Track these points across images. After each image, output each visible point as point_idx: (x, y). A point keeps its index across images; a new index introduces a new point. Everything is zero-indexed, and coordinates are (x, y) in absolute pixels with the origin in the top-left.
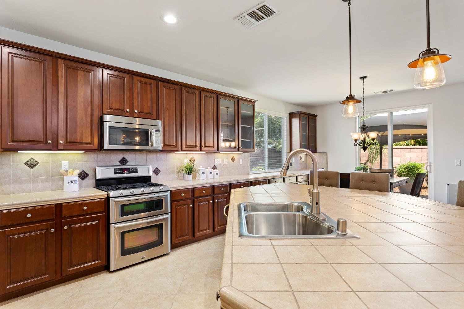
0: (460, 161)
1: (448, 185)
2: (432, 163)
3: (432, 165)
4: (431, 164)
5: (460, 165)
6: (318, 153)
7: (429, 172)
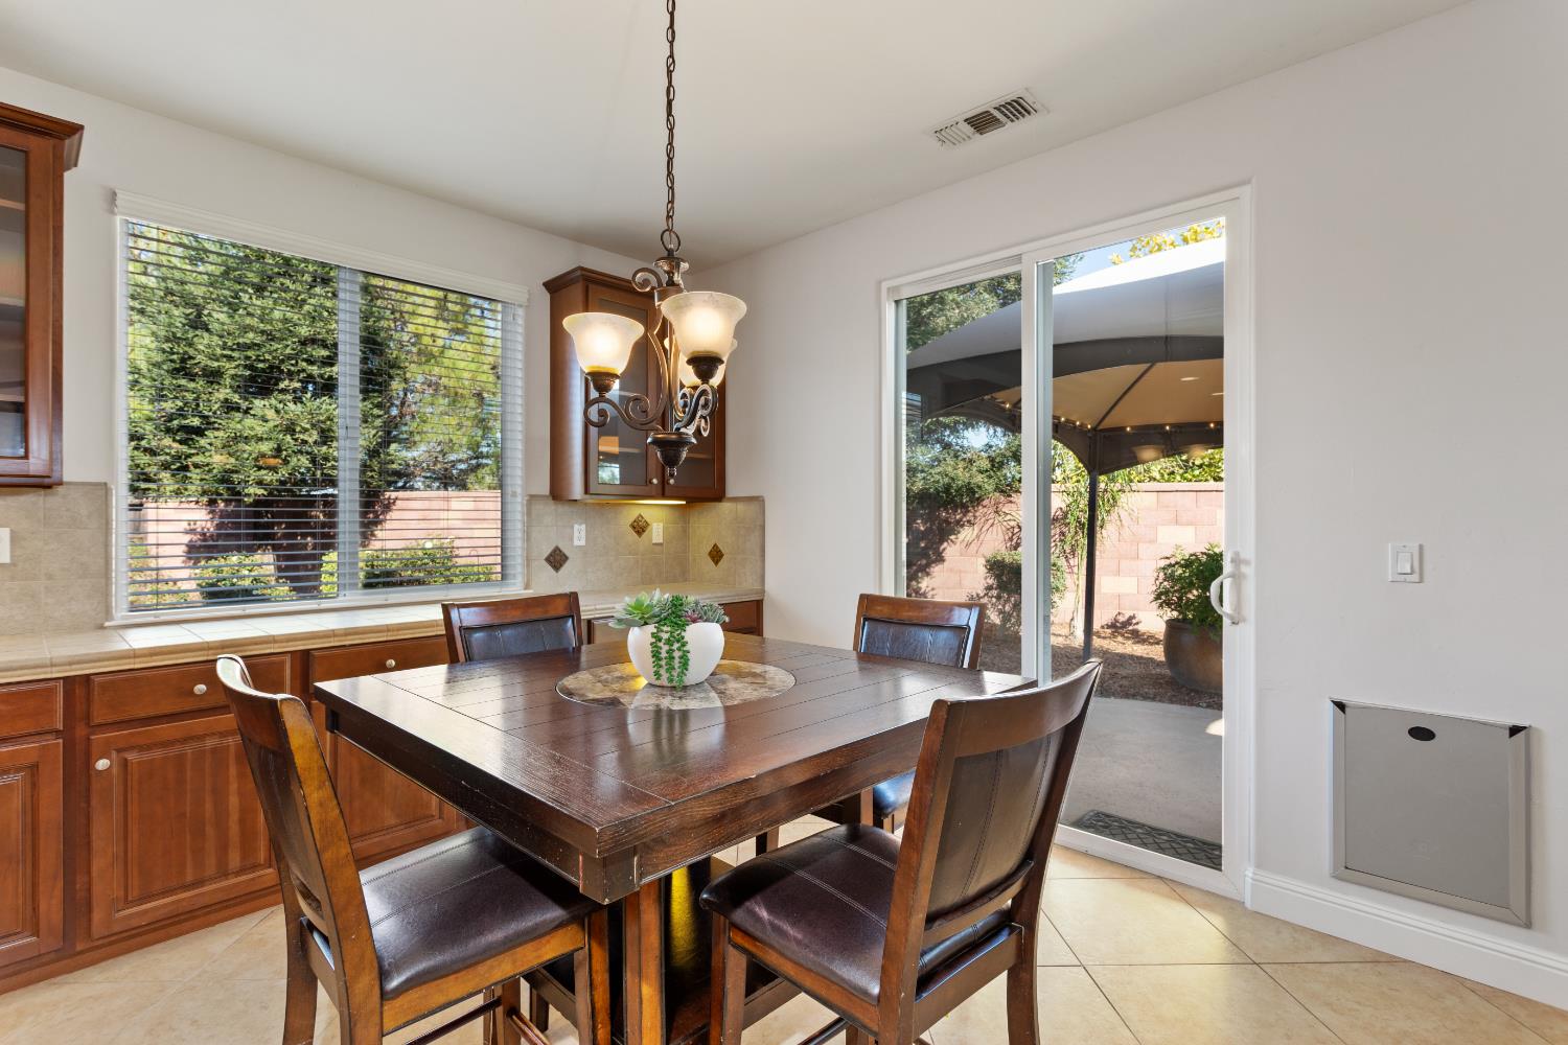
0: (1421, 547)
1: (1341, 706)
2: (1247, 563)
3: (1248, 571)
4: (1244, 569)
5: (1415, 577)
6: (735, 499)
7: (1230, 617)
